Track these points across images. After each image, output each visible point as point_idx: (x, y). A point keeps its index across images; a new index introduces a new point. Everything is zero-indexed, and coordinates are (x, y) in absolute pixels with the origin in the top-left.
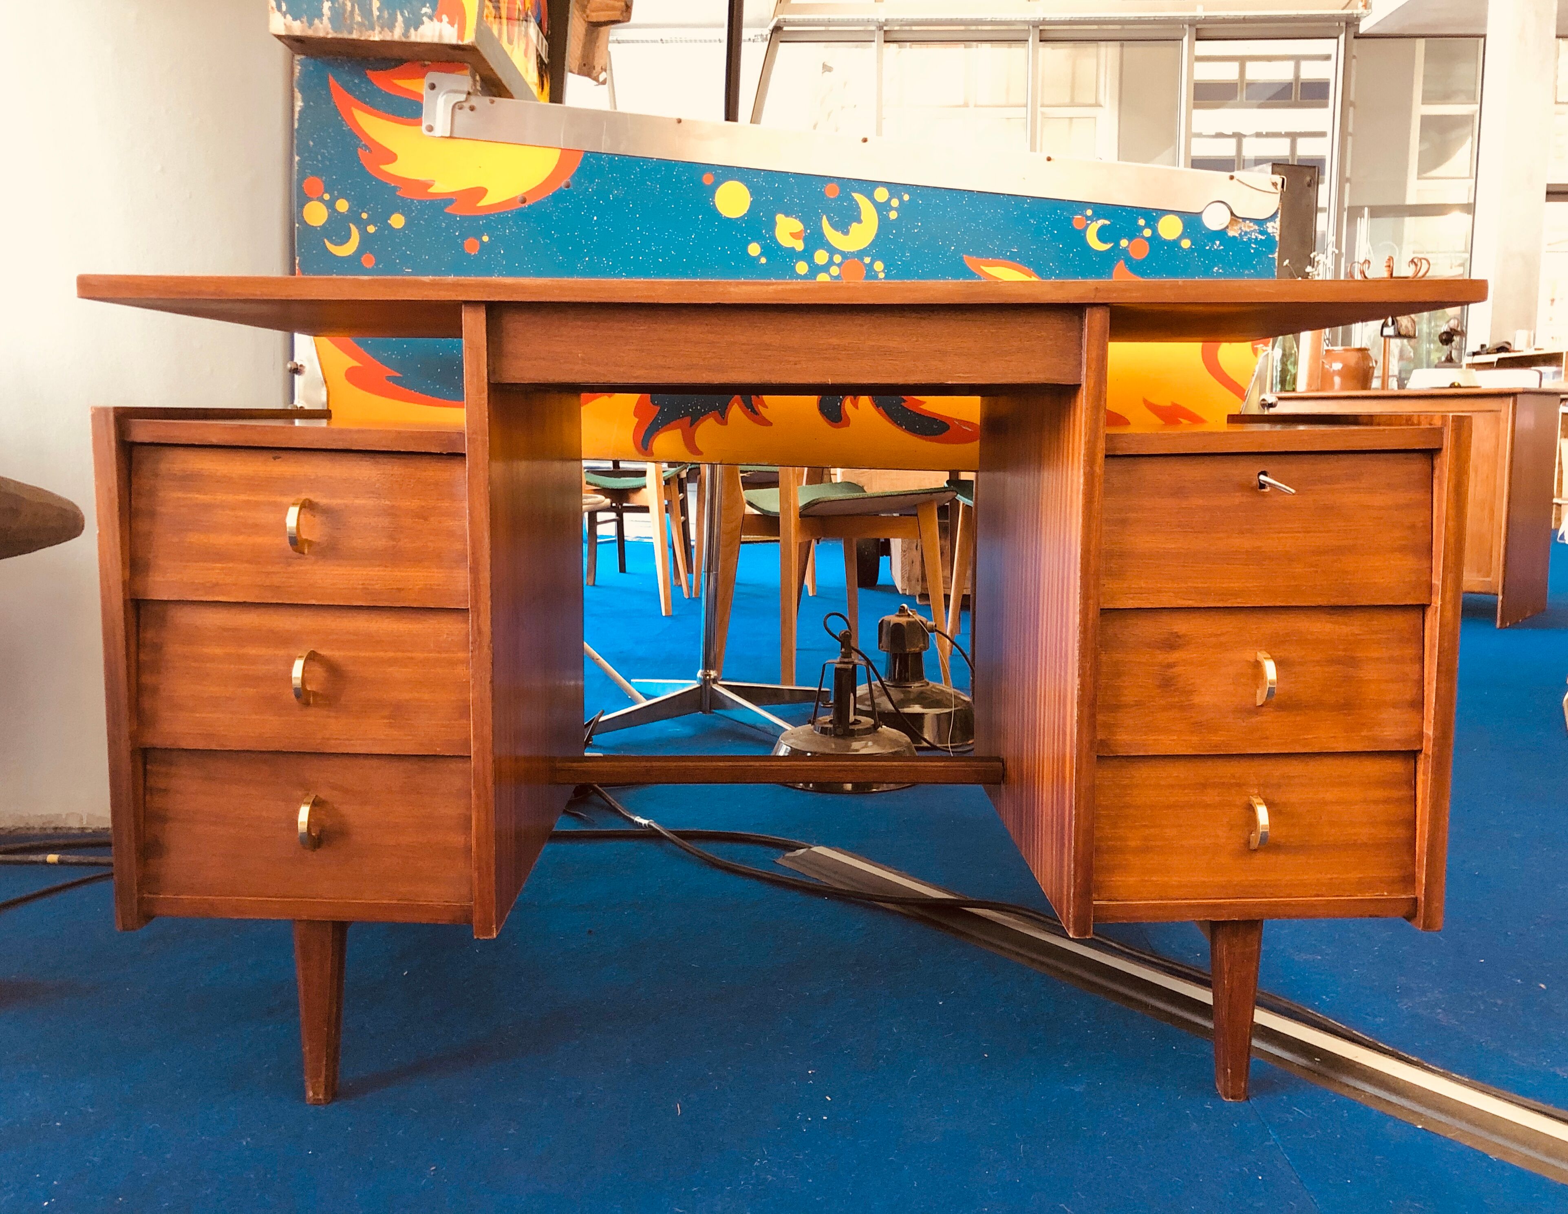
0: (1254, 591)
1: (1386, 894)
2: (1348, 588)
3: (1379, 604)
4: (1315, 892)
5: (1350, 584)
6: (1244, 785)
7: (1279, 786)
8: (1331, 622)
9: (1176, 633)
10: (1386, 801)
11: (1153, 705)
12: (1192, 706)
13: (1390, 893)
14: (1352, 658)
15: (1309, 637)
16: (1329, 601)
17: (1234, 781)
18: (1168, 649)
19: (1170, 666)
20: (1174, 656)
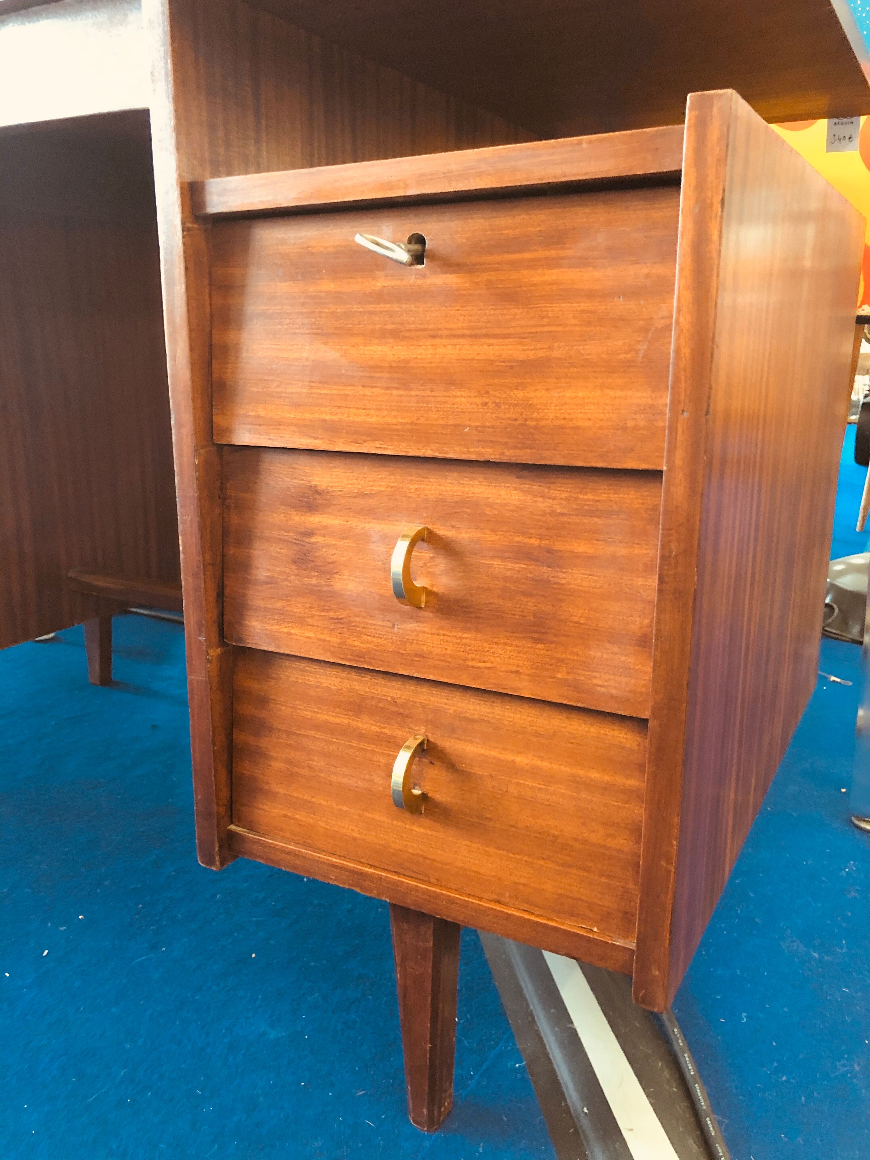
0: (398, 430)
1: (595, 929)
2: (532, 434)
3: (580, 464)
4: (494, 896)
5: (536, 428)
6: (408, 717)
7: (453, 730)
8: (521, 490)
9: (316, 486)
10: (606, 789)
11: (287, 586)
12: (333, 594)
13: (602, 931)
14: (549, 551)
15: (488, 511)
16: (503, 454)
17: (396, 709)
18: (306, 510)
19: (309, 534)
20: (315, 520)
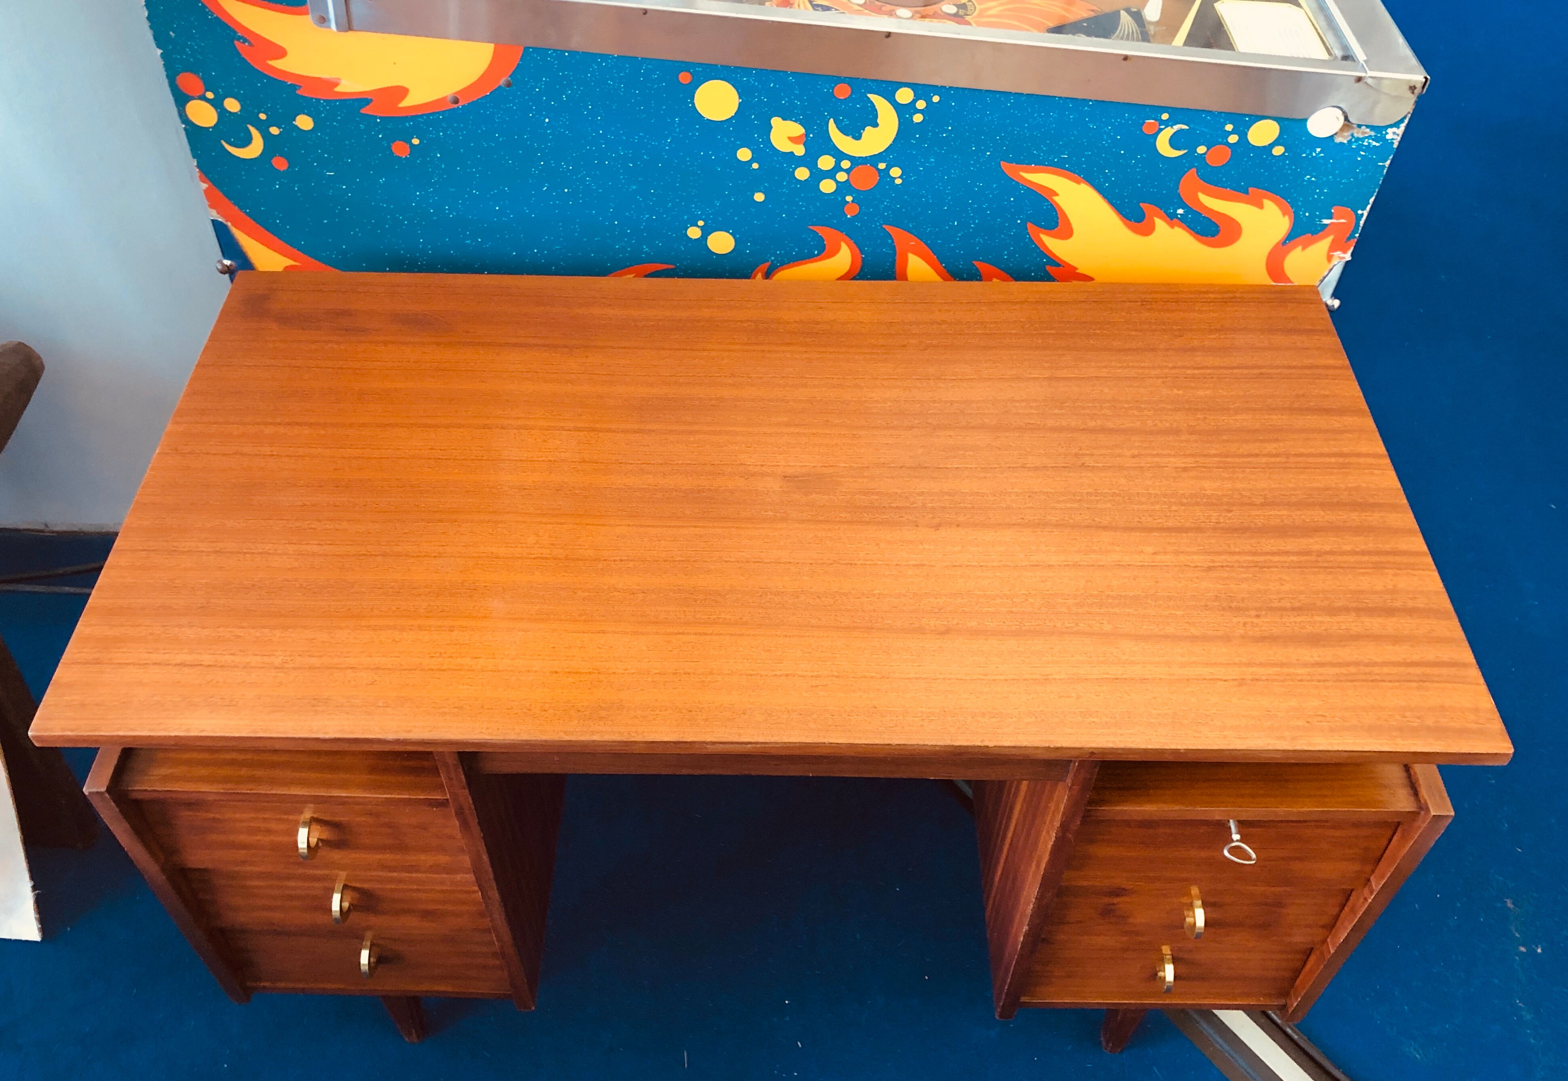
15: (1244, 892)
18: (1113, 896)
19: (1113, 904)
20: (1118, 900)
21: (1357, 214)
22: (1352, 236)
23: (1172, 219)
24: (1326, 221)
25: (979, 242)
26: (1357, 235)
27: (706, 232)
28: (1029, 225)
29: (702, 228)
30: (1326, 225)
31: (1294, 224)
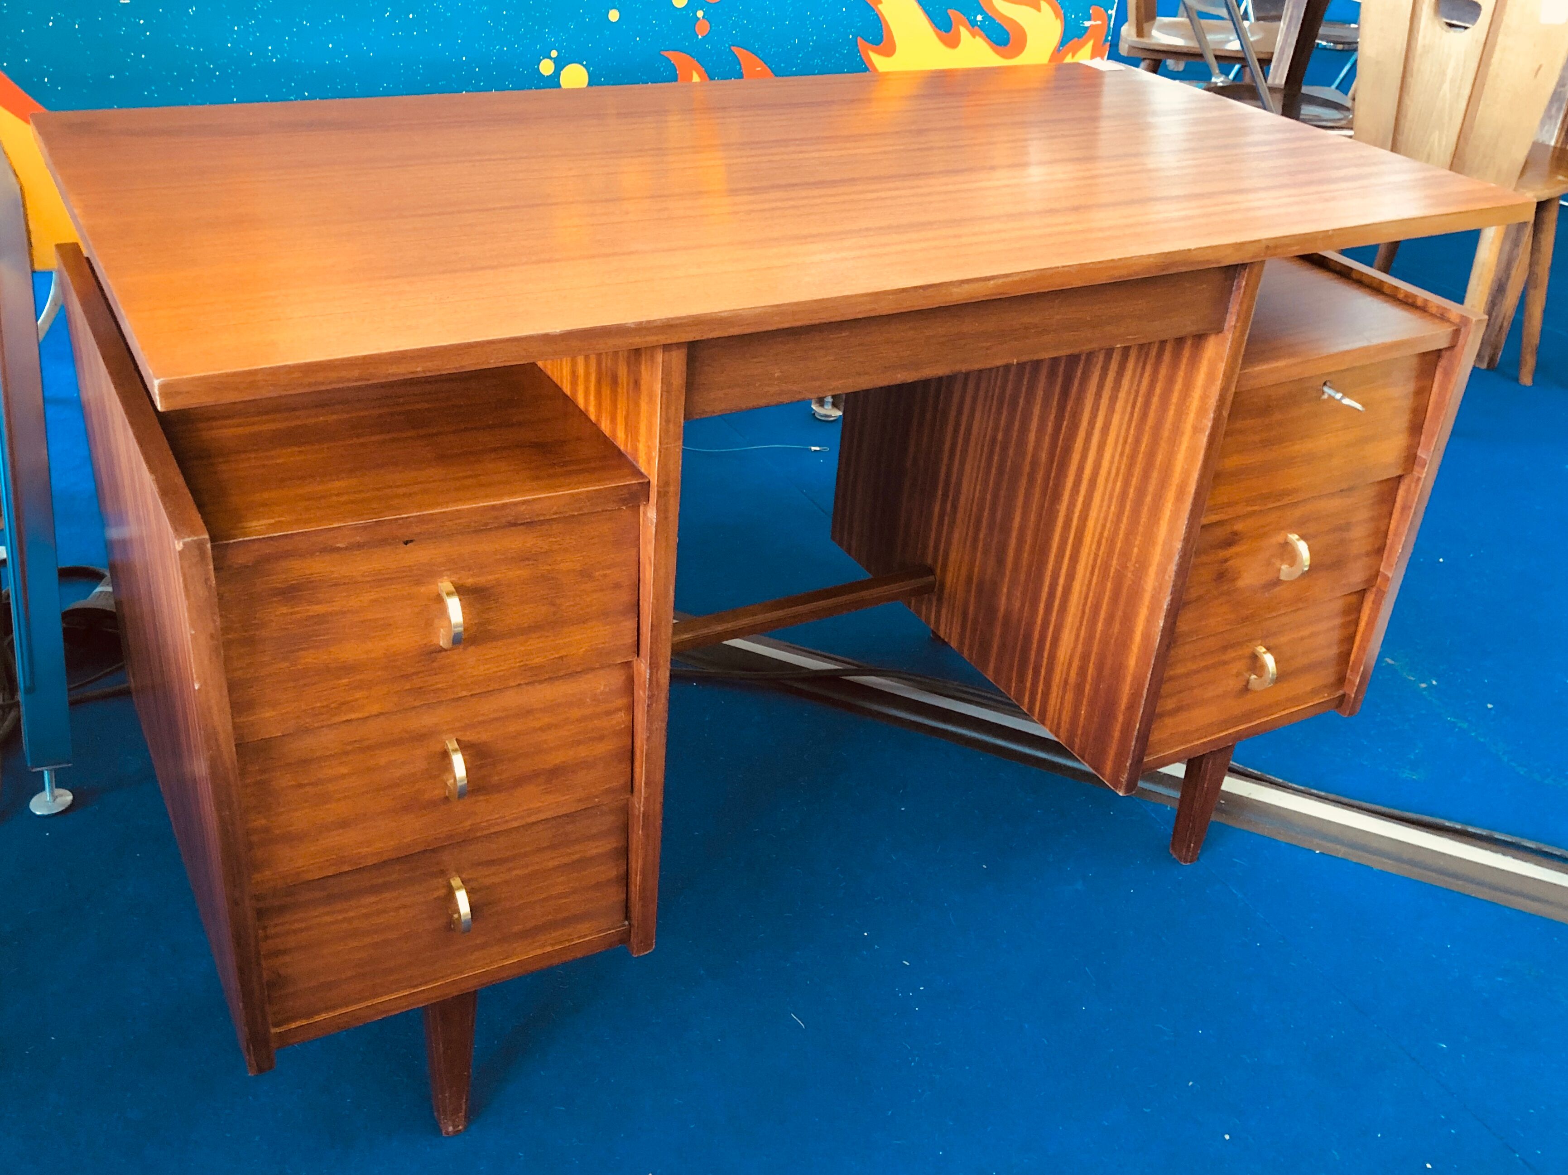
8: (1341, 497)
12: (1235, 590)
14: (1348, 523)
15: (1324, 513)
17: (1246, 638)
21: (1108, 15)
22: (1106, 40)
23: (973, 27)
24: (1087, 24)
25: (817, 63)
26: (1110, 38)
27: (560, 66)
28: (859, 39)
29: (555, 60)
30: (1087, 28)
31: (1065, 26)
